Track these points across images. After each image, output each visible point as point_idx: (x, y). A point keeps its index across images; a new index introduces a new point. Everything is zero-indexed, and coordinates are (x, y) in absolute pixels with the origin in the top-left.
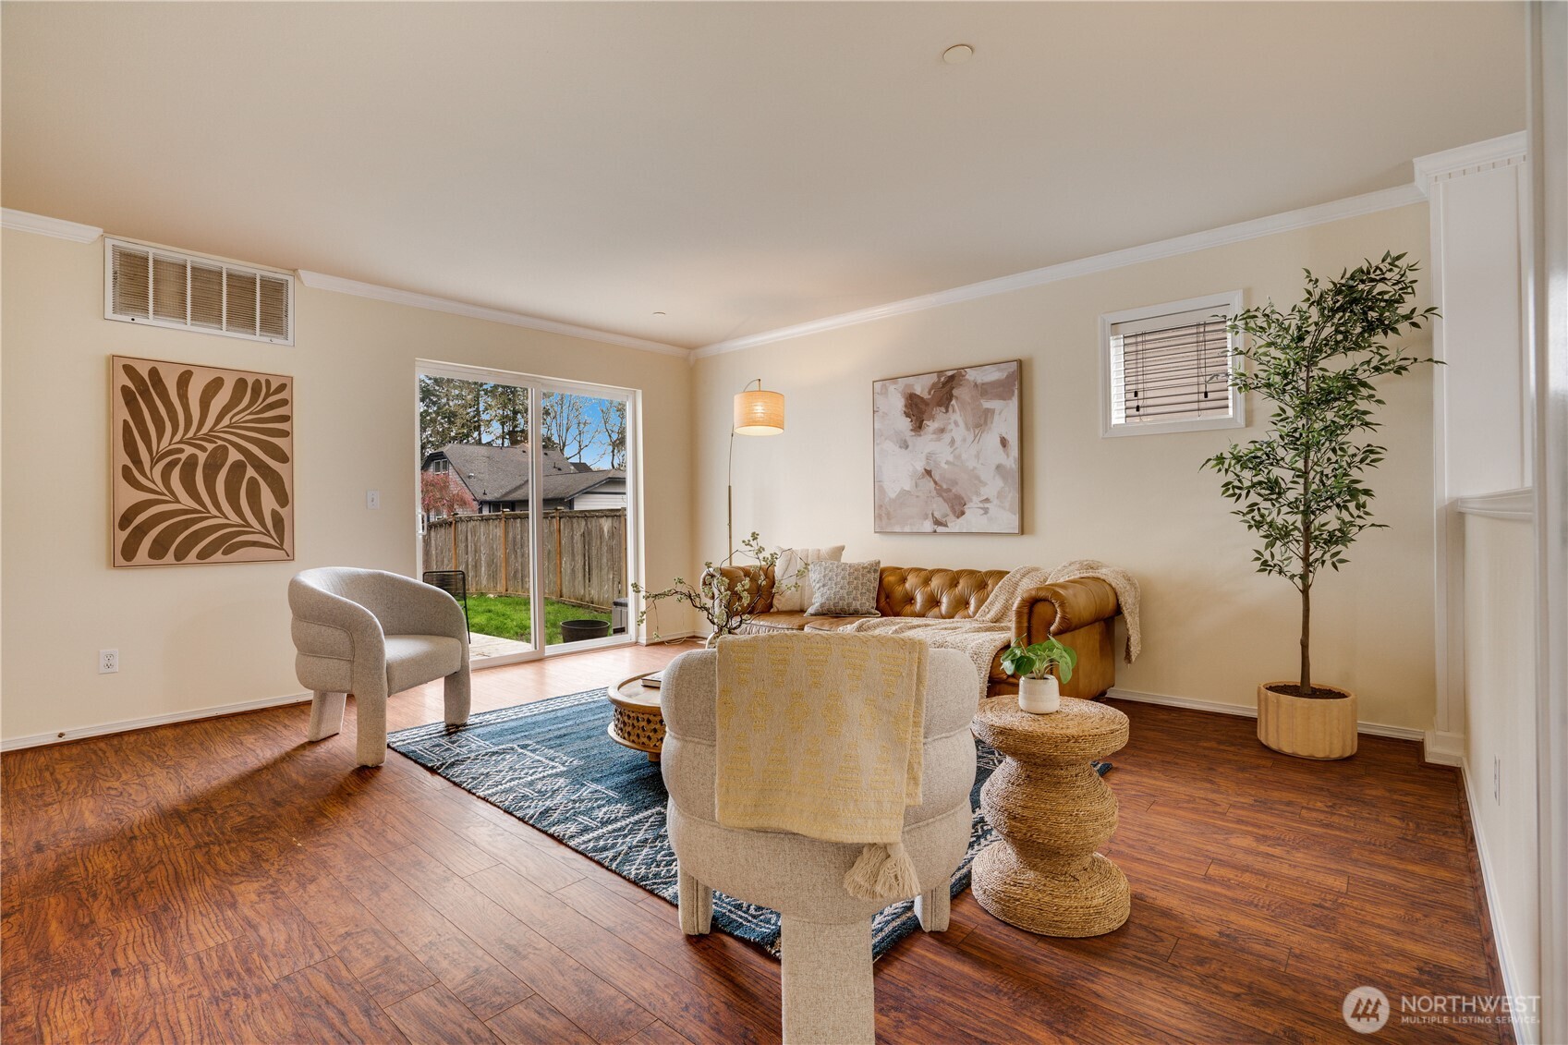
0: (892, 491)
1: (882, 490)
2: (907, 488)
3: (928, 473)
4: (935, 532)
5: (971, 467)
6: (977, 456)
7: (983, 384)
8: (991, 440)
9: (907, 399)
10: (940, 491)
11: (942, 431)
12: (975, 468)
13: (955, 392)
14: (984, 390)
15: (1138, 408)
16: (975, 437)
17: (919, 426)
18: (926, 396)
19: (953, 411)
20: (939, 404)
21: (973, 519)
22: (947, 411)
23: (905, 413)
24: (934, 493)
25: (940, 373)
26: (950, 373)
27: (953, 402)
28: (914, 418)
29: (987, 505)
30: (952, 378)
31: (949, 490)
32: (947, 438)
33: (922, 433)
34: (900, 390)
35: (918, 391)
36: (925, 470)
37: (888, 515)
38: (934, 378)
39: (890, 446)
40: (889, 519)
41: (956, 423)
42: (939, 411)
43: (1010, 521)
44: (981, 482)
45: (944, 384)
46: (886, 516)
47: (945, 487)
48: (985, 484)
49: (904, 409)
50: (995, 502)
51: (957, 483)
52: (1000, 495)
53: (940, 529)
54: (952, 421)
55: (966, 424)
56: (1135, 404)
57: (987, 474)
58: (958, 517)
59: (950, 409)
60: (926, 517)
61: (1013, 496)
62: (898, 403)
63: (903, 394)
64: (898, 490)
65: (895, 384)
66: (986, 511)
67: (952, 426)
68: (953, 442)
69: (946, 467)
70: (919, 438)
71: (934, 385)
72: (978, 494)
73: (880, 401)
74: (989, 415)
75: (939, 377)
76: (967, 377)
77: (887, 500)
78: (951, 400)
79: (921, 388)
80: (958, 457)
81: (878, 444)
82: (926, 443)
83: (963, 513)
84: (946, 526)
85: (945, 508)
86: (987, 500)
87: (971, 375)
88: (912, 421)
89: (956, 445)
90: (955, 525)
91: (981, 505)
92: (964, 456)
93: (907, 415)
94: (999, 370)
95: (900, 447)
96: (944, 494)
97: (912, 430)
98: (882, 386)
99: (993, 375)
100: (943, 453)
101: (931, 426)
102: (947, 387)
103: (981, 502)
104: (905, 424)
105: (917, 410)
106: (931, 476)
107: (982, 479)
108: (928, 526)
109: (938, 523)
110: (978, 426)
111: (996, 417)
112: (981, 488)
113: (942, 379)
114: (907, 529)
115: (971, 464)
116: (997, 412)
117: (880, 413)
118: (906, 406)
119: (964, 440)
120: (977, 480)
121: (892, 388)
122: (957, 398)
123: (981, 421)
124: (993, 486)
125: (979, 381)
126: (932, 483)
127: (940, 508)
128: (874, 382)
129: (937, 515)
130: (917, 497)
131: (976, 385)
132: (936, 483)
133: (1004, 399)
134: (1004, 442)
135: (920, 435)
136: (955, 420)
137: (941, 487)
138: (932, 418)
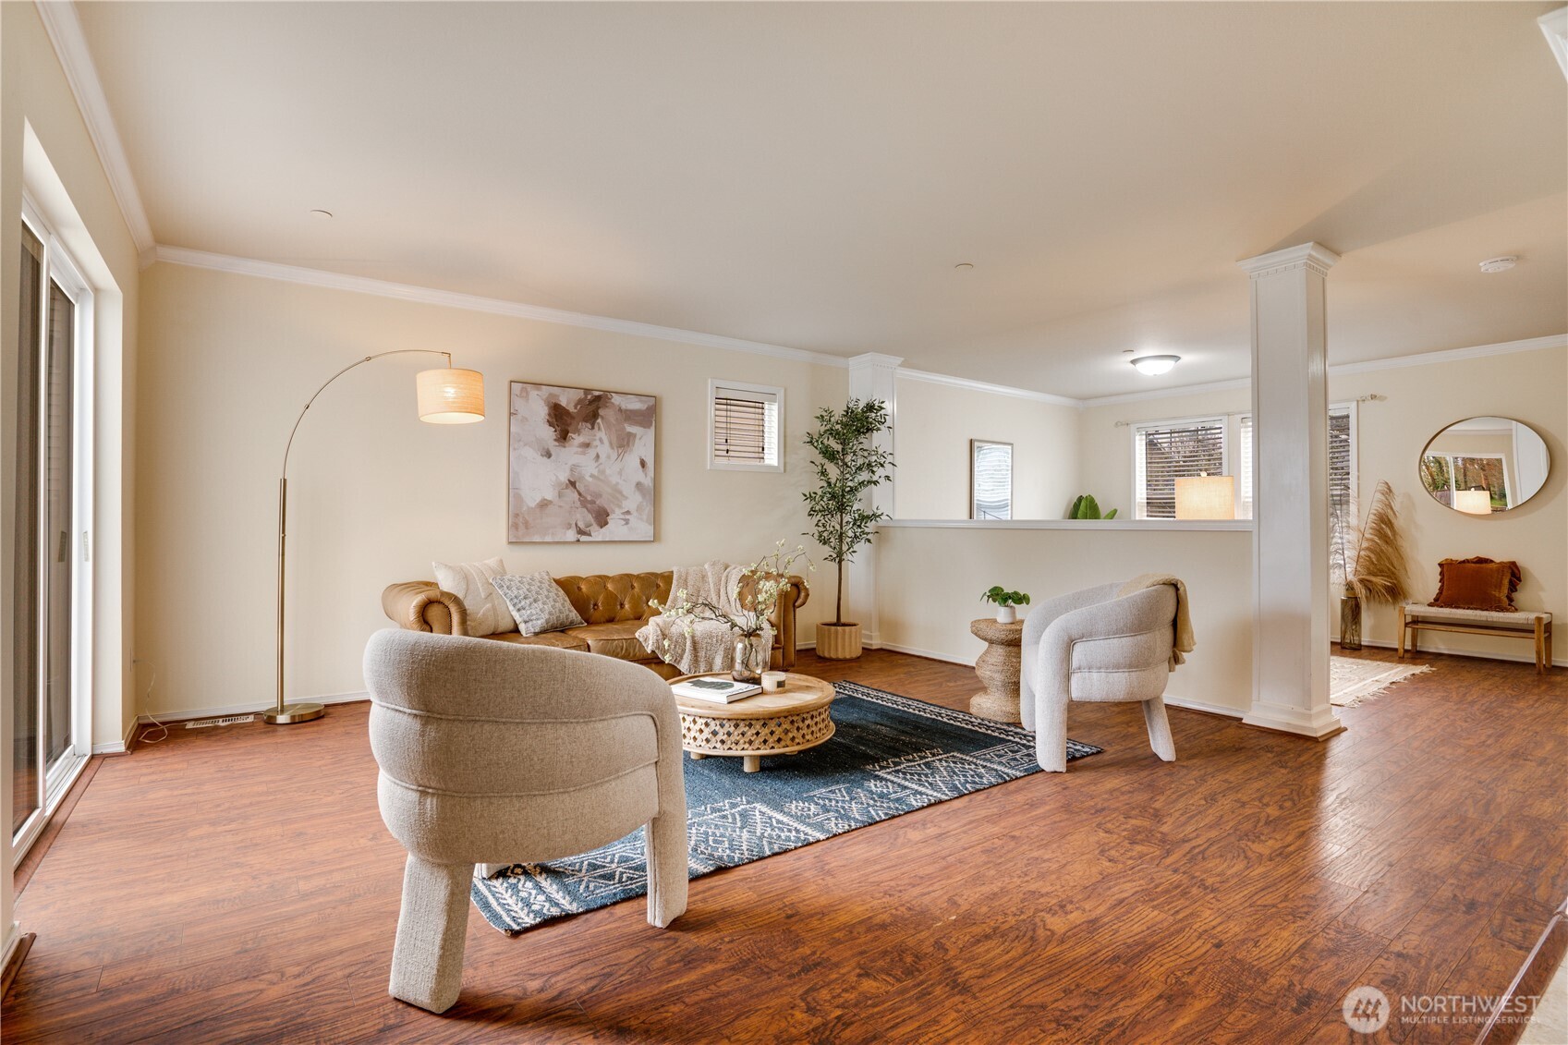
0: (532, 499)
1: (519, 498)
2: (549, 497)
3: (573, 484)
4: (578, 541)
5: (614, 483)
6: (620, 473)
7: (626, 410)
8: (632, 461)
9: (550, 408)
10: (584, 502)
11: (587, 445)
12: (618, 483)
13: (601, 412)
14: (630, 416)
15: (728, 451)
16: (619, 456)
17: (563, 437)
18: (571, 409)
19: (599, 429)
20: (585, 420)
21: (615, 529)
22: (593, 428)
23: (548, 421)
24: (578, 504)
25: (587, 391)
26: (597, 393)
27: (599, 421)
28: (558, 429)
29: (627, 517)
30: (598, 398)
31: (593, 502)
32: (592, 453)
33: (567, 445)
34: (544, 397)
35: (563, 403)
36: (569, 481)
37: (527, 525)
38: (581, 394)
39: (531, 454)
40: (527, 528)
41: (601, 440)
42: (585, 427)
43: (645, 530)
44: (623, 496)
45: (591, 402)
46: (522, 527)
47: (589, 498)
48: (626, 498)
49: (547, 417)
50: (635, 514)
51: (600, 496)
52: (639, 509)
53: (583, 538)
54: (597, 438)
55: (611, 444)
56: (725, 448)
57: (628, 489)
58: (601, 527)
59: (596, 427)
60: (569, 526)
61: (648, 509)
62: (542, 412)
63: (547, 402)
64: (538, 500)
65: (538, 390)
66: (627, 522)
67: (597, 443)
68: (598, 456)
69: (590, 479)
70: (563, 449)
71: (580, 401)
72: (620, 507)
73: (519, 404)
74: (631, 438)
75: (586, 394)
76: (613, 400)
77: (525, 508)
78: (597, 419)
79: (567, 400)
80: (602, 472)
81: (515, 449)
82: (570, 456)
83: (606, 523)
84: (590, 535)
85: (590, 518)
86: (628, 512)
87: (616, 400)
88: (555, 431)
89: (600, 461)
90: (598, 534)
91: (622, 517)
92: (608, 472)
93: (551, 424)
94: (641, 401)
95: (542, 455)
96: (589, 506)
97: (555, 440)
98: (523, 388)
99: (635, 405)
100: (588, 467)
101: (577, 439)
102: (593, 406)
103: (623, 513)
104: (548, 433)
105: (562, 421)
106: (575, 487)
107: (625, 493)
108: (571, 535)
109: (581, 532)
110: (621, 446)
111: (637, 441)
112: (624, 502)
113: (589, 397)
114: (548, 539)
115: (614, 479)
116: (638, 437)
117: (519, 417)
118: (549, 415)
119: (609, 457)
120: (618, 494)
121: (533, 393)
122: (602, 418)
123: (624, 443)
124: (633, 501)
125: (623, 407)
126: (576, 495)
127: (583, 517)
128: (511, 382)
129: (581, 525)
130: (560, 507)
131: (620, 410)
132: (580, 494)
133: (645, 427)
134: (643, 464)
135: (565, 447)
136: (601, 437)
137: (586, 498)
138: (578, 431)
